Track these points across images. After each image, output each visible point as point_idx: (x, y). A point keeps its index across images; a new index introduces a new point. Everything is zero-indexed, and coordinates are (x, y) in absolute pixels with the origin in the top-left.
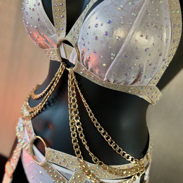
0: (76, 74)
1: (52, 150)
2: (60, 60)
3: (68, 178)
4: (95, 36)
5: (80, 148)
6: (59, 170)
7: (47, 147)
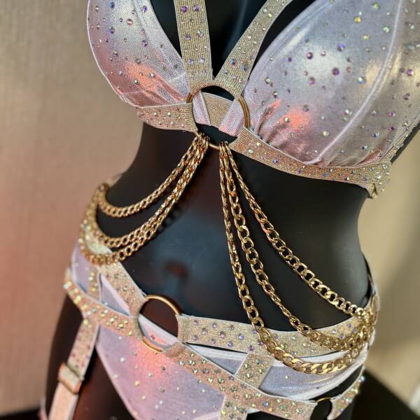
0: (236, 155)
1: (192, 318)
2: (194, 130)
3: (231, 369)
4: (307, 78)
5: (255, 305)
6: (210, 356)
7: (181, 315)
